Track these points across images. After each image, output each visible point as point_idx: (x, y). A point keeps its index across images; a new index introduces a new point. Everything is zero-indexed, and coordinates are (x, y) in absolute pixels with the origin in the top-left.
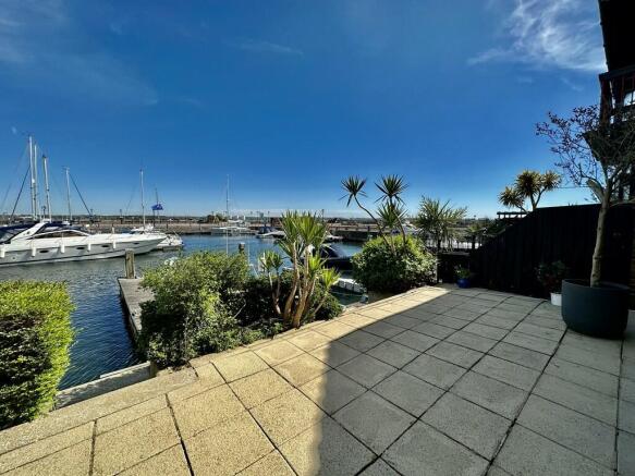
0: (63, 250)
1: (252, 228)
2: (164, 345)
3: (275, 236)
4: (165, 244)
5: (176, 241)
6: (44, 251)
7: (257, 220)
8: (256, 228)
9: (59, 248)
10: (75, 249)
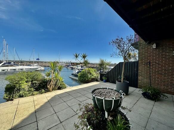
0: (9, 70)
1: (66, 65)
2: (9, 95)
3: (71, 68)
4: (39, 69)
5: (43, 68)
6: (3, 70)
7: (68, 63)
8: (67, 65)
9: (8, 70)
10: (13, 70)
